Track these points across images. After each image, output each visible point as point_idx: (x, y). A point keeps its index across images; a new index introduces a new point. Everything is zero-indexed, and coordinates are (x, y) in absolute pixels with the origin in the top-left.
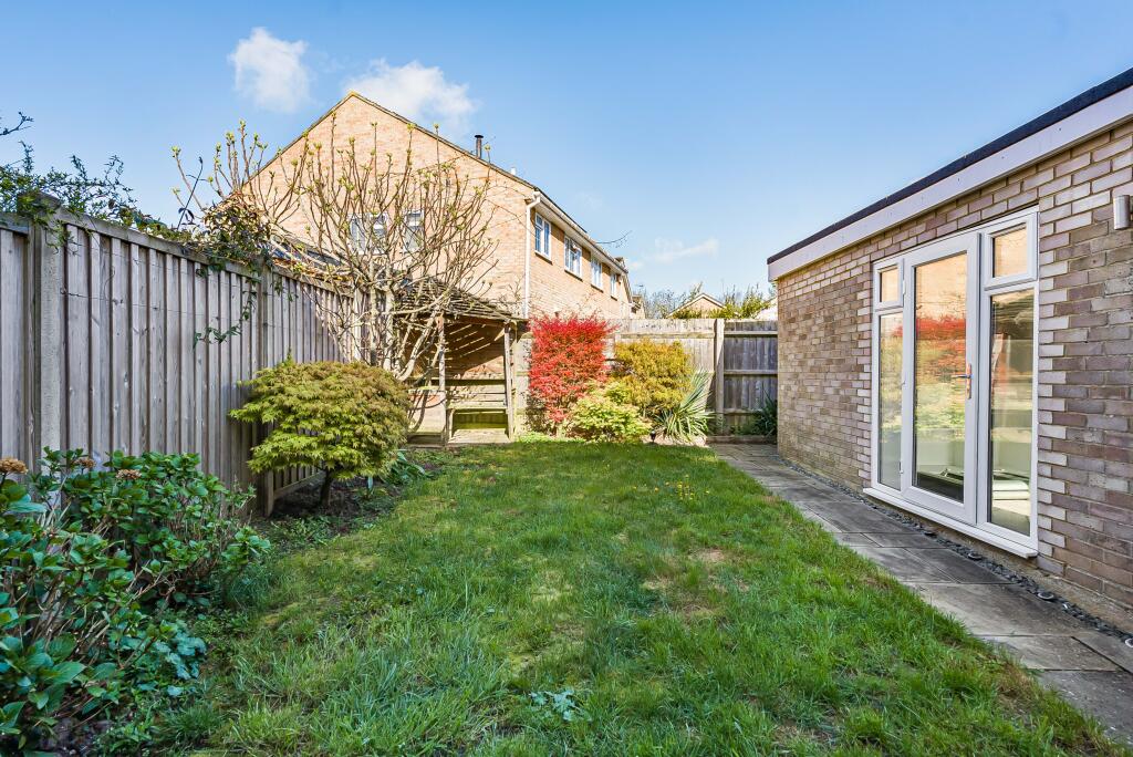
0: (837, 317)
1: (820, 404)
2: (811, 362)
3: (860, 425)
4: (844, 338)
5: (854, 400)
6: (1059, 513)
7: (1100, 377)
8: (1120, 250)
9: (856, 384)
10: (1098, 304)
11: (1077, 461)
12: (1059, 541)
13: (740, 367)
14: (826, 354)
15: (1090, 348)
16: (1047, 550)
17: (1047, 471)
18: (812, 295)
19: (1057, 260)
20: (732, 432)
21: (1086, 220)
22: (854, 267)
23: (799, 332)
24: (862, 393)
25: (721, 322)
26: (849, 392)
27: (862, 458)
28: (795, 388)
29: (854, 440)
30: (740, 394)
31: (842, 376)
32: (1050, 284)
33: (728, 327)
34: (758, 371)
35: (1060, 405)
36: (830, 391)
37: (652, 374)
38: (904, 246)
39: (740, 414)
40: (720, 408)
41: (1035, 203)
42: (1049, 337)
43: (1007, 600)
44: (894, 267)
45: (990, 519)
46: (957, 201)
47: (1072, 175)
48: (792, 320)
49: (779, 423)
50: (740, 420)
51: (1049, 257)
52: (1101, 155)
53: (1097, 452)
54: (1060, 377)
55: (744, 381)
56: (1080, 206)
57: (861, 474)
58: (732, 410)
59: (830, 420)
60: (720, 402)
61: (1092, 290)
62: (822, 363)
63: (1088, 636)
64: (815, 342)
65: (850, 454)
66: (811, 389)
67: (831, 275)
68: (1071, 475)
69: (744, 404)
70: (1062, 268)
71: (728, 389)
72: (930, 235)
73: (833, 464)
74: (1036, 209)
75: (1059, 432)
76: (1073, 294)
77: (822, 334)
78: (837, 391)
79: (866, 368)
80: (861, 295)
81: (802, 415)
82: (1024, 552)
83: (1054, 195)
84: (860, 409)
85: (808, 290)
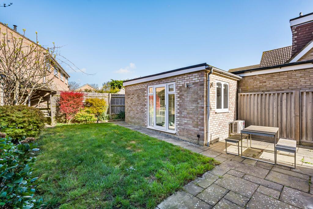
0: (140, 95)
1: (136, 112)
2: (134, 104)
3: (146, 116)
4: (142, 99)
5: (144, 111)
6: (179, 126)
7: (184, 107)
8: (186, 90)
9: (144, 108)
10: (183, 97)
11: (181, 119)
12: (179, 130)
13: (114, 104)
14: (138, 102)
15: (182, 103)
16: (177, 132)
17: (177, 120)
18: (134, 90)
19: (178, 90)
20: (113, 119)
21: (181, 85)
22: (144, 86)
23: (131, 97)
24: (145, 109)
25: (110, 94)
26: (143, 109)
27: (146, 121)
28: (130, 109)
29: (144, 118)
30: (114, 110)
31: (141, 106)
32: (177, 94)
33: (112, 95)
34: (118, 105)
35: (179, 111)
36: (138, 109)
37: (98, 106)
38: (154, 84)
39: (115, 115)
40: (110, 114)
41: (175, 81)
42: (177, 101)
43: (174, 140)
44: (152, 87)
45: (169, 129)
46: (163, 79)
47: (180, 79)
48: (129, 95)
49: (125, 116)
50: (114, 116)
51: (177, 90)
52: (183, 77)
53: (183, 117)
54: (179, 107)
55: (115, 107)
56: (181, 83)
57: (146, 124)
58: (113, 114)
59: (139, 115)
60: (110, 112)
61: (183, 95)
62: (137, 104)
63: (184, 142)
64: (135, 99)
65: (143, 121)
66: (133, 109)
67: (138, 87)
68: (180, 121)
69: (115, 112)
70: (179, 92)
71: (112, 109)
72: (158, 83)
73: (139, 123)
74: (175, 82)
75: (179, 115)
76: (180, 95)
77: (136, 98)
78: (140, 109)
79: (147, 105)
80: (145, 92)
81: (132, 114)
82: (174, 133)
83: (177, 81)
84: (145, 112)
85: (133, 89)
